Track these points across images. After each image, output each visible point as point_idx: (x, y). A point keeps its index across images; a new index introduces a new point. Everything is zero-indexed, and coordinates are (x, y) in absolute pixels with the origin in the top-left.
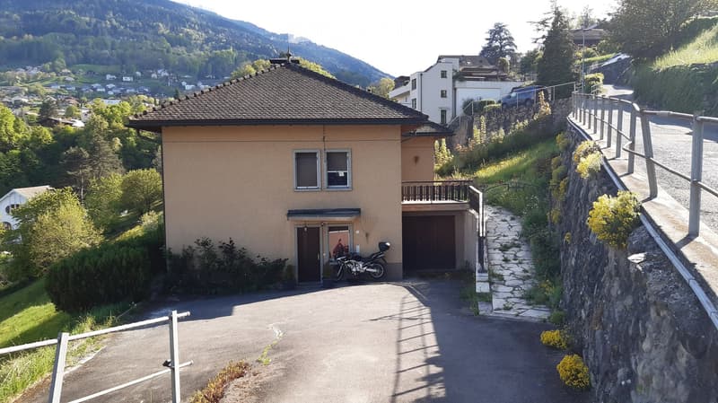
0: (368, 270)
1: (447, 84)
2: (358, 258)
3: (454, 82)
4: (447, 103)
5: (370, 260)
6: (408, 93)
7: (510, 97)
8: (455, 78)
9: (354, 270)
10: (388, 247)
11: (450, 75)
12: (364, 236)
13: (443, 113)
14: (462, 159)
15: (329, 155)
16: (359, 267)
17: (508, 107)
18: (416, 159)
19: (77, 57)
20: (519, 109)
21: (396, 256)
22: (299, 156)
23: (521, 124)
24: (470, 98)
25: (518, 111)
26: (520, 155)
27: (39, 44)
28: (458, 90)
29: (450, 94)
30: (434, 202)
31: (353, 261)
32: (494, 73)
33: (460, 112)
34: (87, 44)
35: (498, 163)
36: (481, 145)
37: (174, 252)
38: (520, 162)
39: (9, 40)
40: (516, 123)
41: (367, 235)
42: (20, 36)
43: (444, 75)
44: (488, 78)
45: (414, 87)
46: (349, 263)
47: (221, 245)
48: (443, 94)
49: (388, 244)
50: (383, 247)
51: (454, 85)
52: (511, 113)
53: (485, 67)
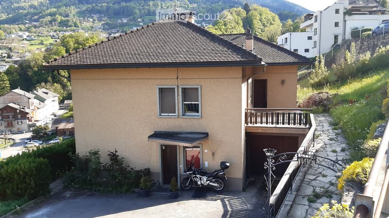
0: (210, 183)
1: (339, 18)
2: (203, 173)
3: (344, 16)
4: (339, 31)
5: (213, 175)
6: (311, 25)
7: (378, 27)
8: (345, 14)
9: (199, 183)
10: (227, 167)
11: (341, 12)
12: (211, 154)
13: (336, 37)
14: (335, 74)
15: (184, 90)
16: (204, 181)
17: (376, 35)
18: (283, 82)
19: (145, 12)
20: (384, 37)
21: (238, 172)
22: (162, 91)
23: (383, 49)
24: (356, 26)
25: (384, 38)
26: (379, 74)
27: (127, 6)
28: (347, 22)
29: (341, 24)
30: (278, 126)
31: (198, 176)
32: (375, 9)
33: (348, 36)
34: (149, 5)
35: (361, 80)
36: (352, 64)
37: (81, 155)
38: (378, 81)
39: (115, 6)
40: (380, 48)
41: (213, 154)
42: (119, 3)
43: (337, 11)
44: (371, 13)
45: (316, 21)
46: (196, 177)
47: (109, 153)
48: (337, 24)
49: (228, 164)
50: (224, 166)
51: (344, 18)
52: (378, 39)
53: (370, 5)
